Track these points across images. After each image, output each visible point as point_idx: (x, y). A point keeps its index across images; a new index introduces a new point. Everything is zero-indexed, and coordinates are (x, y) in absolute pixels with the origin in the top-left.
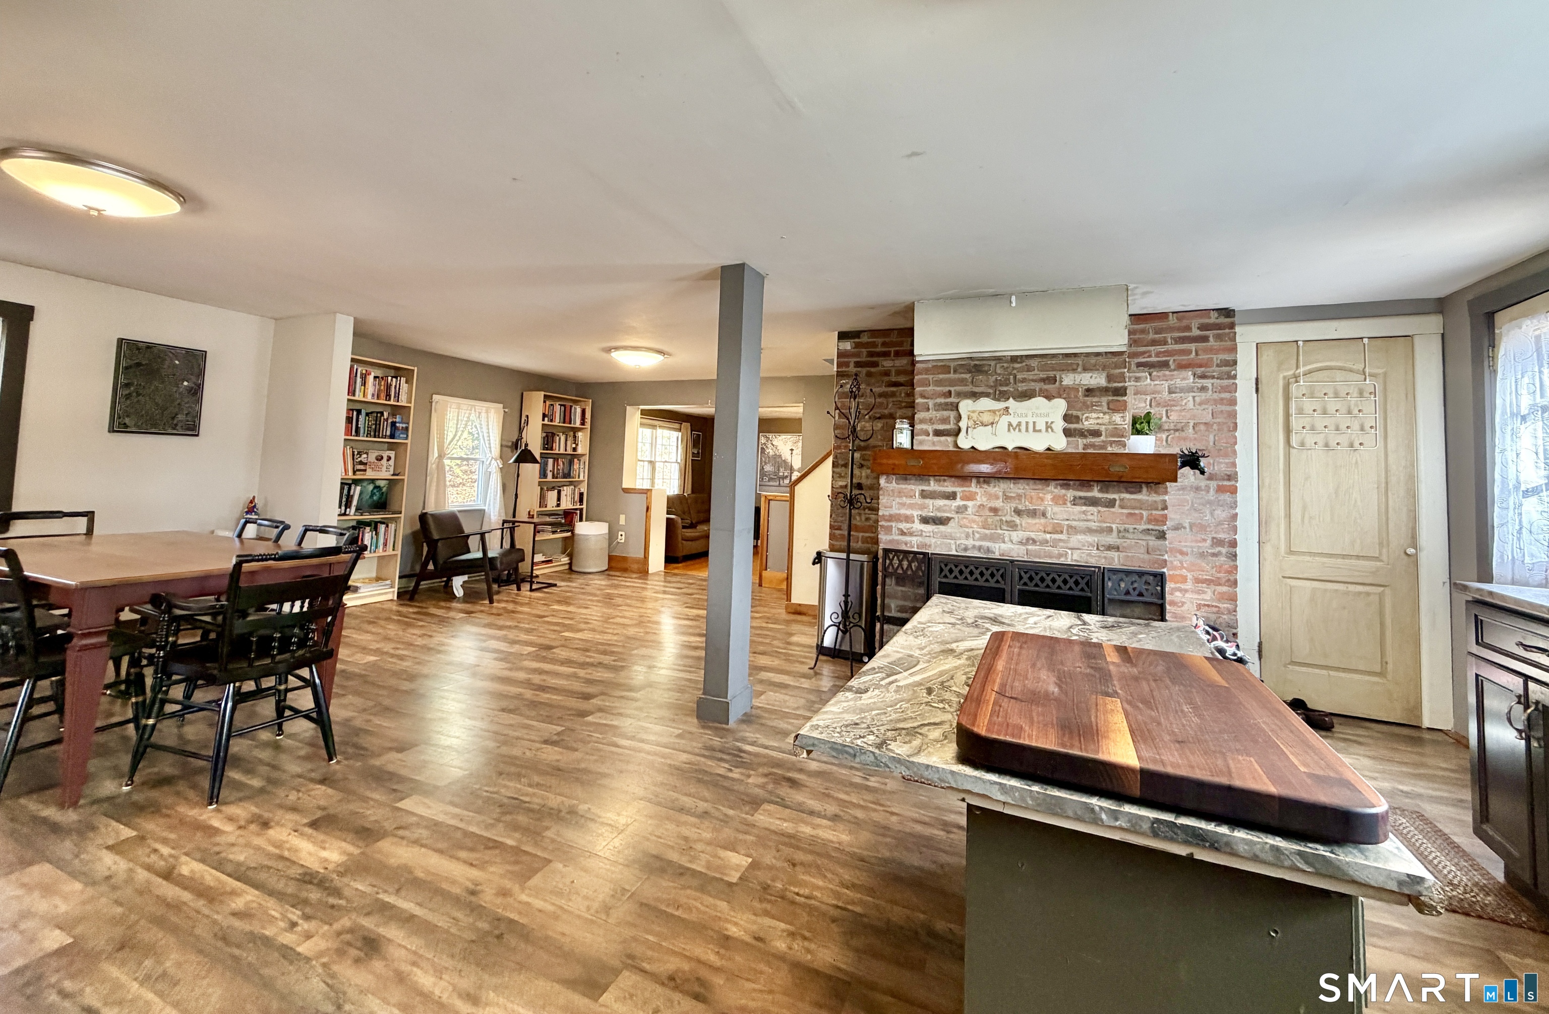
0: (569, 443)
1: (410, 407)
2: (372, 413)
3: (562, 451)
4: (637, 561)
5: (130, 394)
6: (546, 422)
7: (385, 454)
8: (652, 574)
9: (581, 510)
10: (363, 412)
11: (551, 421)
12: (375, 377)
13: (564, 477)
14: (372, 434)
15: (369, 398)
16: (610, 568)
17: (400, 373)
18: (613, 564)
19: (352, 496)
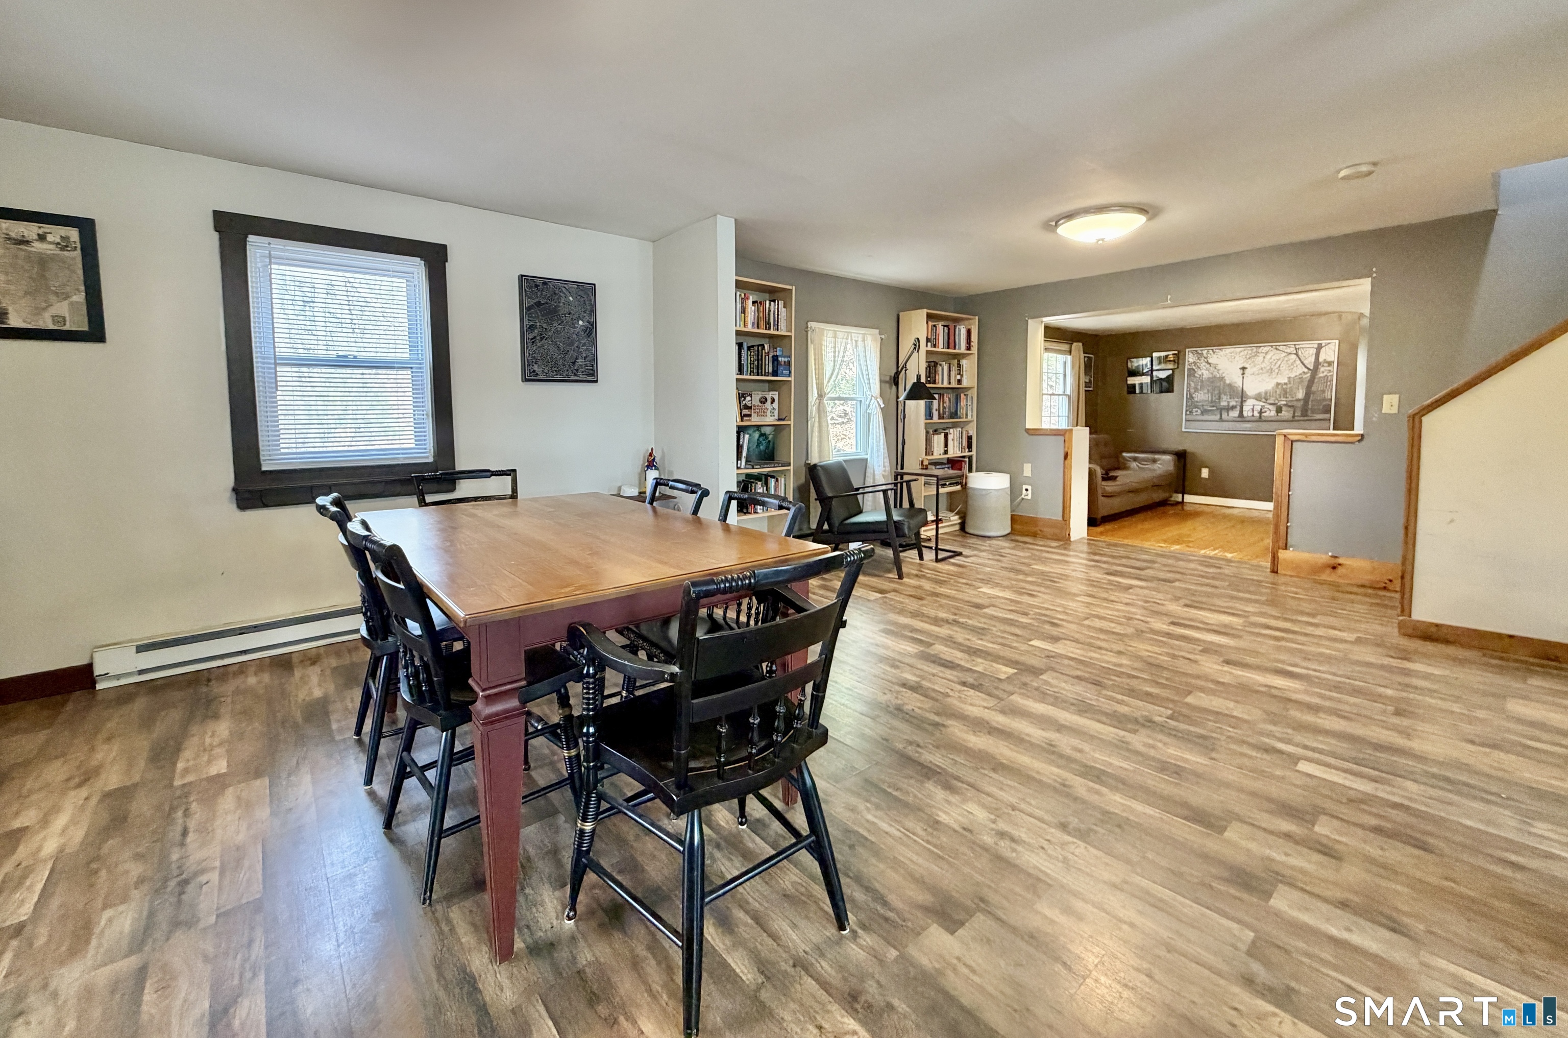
0: (953, 373)
1: (790, 337)
2: (753, 346)
3: (946, 385)
4: (1052, 524)
5: (535, 337)
6: (929, 348)
7: (769, 396)
8: (1075, 541)
9: (970, 458)
10: (745, 346)
11: (935, 346)
12: (754, 302)
13: (951, 417)
14: (755, 371)
15: (750, 328)
16: (1013, 532)
17: (777, 295)
18: (1017, 527)
19: (742, 446)
